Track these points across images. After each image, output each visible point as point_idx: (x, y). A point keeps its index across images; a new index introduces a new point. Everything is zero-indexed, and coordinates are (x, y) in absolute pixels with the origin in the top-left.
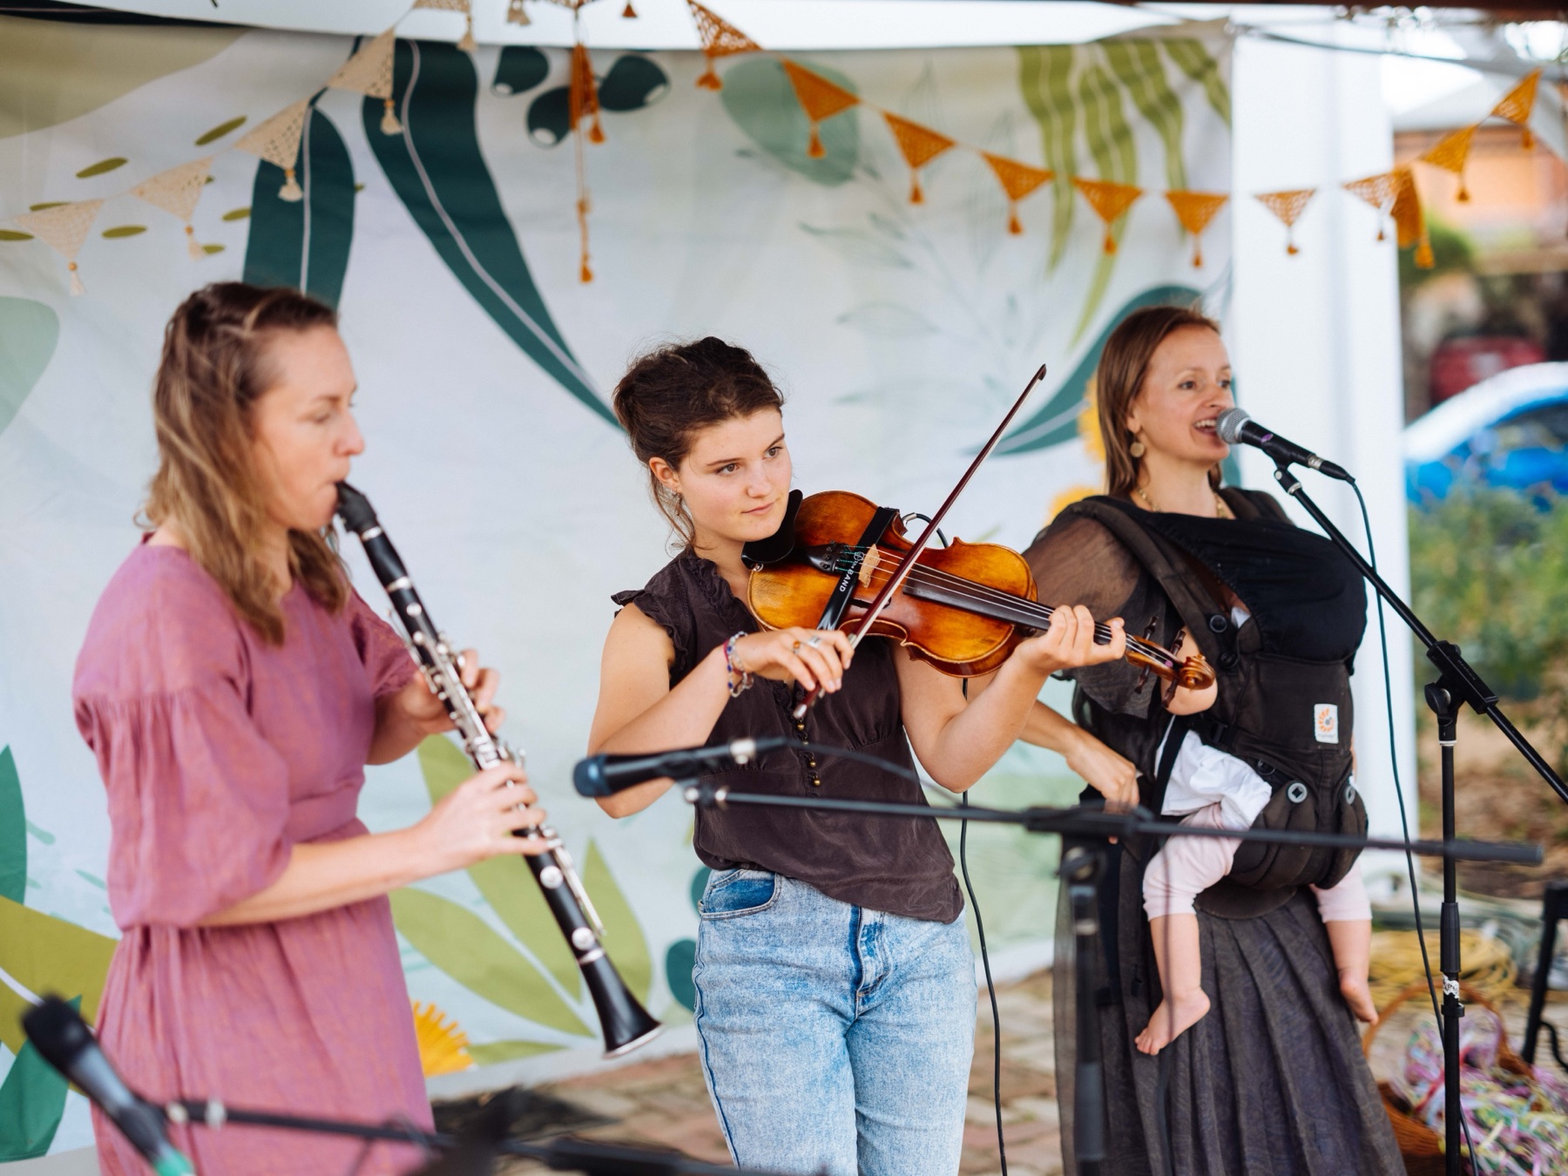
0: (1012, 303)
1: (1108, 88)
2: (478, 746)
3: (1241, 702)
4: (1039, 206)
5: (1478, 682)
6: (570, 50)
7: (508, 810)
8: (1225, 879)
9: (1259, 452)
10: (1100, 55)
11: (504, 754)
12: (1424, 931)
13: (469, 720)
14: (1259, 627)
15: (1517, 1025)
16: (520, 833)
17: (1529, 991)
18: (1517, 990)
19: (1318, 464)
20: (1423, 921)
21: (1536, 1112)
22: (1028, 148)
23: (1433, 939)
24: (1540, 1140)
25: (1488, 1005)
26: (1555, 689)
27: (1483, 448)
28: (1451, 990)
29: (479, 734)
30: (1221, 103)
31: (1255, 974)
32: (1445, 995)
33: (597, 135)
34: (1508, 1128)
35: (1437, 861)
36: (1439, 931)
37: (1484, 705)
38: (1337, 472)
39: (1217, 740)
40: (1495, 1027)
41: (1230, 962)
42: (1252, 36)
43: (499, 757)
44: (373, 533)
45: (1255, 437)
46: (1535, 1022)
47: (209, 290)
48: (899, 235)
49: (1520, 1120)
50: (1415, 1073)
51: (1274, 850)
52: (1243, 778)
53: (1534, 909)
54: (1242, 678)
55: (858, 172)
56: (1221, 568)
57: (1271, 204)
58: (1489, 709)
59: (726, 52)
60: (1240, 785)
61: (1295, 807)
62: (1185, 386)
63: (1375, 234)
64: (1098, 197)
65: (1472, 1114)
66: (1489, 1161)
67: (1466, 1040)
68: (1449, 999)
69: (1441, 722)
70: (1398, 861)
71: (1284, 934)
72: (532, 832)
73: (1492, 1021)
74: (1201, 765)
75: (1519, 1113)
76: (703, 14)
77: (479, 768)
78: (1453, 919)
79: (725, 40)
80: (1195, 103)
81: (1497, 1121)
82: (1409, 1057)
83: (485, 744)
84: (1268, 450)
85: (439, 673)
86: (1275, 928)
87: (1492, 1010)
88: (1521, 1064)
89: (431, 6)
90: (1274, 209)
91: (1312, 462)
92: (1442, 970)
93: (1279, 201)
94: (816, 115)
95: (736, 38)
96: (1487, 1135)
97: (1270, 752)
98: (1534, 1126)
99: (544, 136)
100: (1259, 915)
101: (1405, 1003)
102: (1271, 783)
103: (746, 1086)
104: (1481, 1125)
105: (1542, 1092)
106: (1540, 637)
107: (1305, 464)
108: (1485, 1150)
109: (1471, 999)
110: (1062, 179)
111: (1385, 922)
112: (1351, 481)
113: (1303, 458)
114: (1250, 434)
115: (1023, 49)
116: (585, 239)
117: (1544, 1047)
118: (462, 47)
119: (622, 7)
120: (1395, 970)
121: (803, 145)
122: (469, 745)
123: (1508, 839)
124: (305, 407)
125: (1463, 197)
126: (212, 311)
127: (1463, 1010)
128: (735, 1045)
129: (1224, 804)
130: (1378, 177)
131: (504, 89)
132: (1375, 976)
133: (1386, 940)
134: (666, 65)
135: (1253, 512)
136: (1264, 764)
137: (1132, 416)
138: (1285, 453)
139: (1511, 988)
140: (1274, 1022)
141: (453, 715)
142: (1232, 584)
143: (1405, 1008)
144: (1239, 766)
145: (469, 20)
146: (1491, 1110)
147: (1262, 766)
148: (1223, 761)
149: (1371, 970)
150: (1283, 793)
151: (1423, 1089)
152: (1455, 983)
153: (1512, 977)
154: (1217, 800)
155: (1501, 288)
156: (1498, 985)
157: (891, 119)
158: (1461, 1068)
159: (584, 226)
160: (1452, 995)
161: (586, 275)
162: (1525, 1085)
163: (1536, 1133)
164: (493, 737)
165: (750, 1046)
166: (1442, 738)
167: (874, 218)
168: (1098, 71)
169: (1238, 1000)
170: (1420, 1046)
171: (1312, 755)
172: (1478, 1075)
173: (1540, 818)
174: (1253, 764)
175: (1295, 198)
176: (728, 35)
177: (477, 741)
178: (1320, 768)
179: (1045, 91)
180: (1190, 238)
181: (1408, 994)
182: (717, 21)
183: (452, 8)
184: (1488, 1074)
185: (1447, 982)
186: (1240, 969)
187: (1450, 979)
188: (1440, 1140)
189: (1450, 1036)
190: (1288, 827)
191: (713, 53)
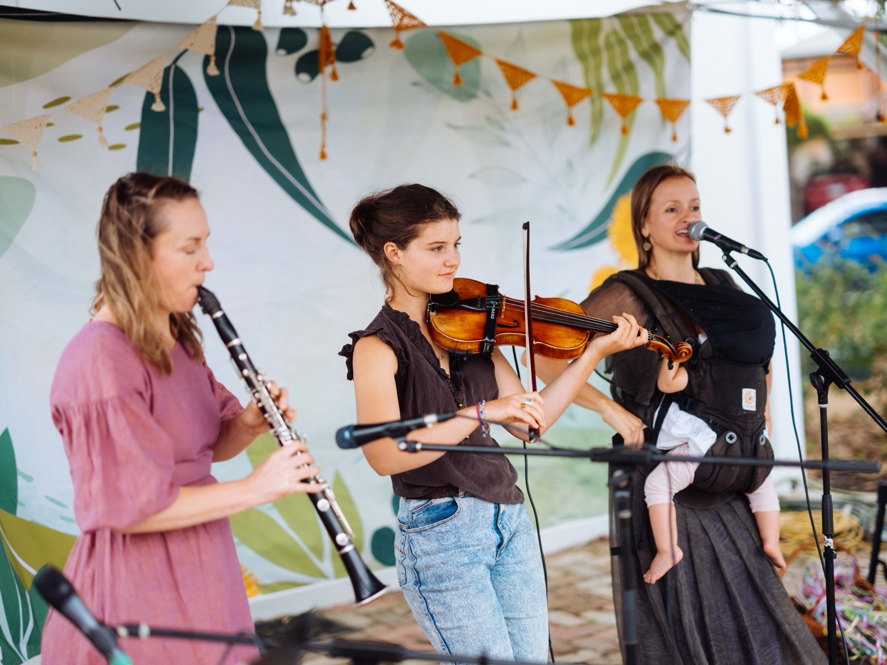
0: (570, 164)
1: (621, 42)
2: (281, 432)
3: (701, 386)
4: (583, 110)
5: (840, 371)
6: (319, 29)
7: (298, 468)
8: (690, 486)
9: (713, 245)
10: (617, 24)
11: (295, 437)
12: (812, 511)
13: (275, 418)
14: (712, 345)
15: (864, 562)
16: (305, 481)
17: (871, 543)
18: (864, 543)
19: (747, 251)
20: (811, 505)
21: (877, 611)
22: (576, 77)
23: (818, 516)
24: (880, 627)
25: (848, 552)
26: (882, 372)
27: (836, 237)
28: (829, 544)
29: (281, 426)
30: (685, 49)
31: (712, 539)
32: (825, 546)
33: (334, 76)
34: (861, 621)
35: (818, 472)
36: (821, 511)
37: (843, 384)
38: (757, 255)
39: (687, 407)
40: (853, 564)
41: (697, 531)
42: (701, 10)
43: (292, 439)
44: (218, 314)
45: (711, 237)
46: (875, 561)
47: (129, 176)
48: (503, 128)
49: (868, 616)
50: (808, 591)
51: (717, 469)
52: (701, 429)
53: (872, 497)
54: (702, 373)
55: (480, 94)
56: (693, 311)
57: (715, 104)
58: (846, 386)
59: (407, 28)
60: (698, 433)
61: (729, 446)
62: (670, 211)
63: (774, 120)
64: (617, 103)
65: (841, 613)
66: (851, 639)
67: (837, 571)
68: (827, 549)
69: (819, 394)
70: (797, 473)
71: (727, 517)
72: (312, 480)
73: (850, 560)
74: (678, 421)
75: (868, 612)
76: (393, 7)
77: (281, 444)
78: (829, 504)
79: (406, 21)
80: (670, 49)
81: (855, 616)
82: (804, 582)
83: (284, 431)
84: (718, 244)
85: (257, 392)
86: (721, 514)
87: (851, 555)
88: (867, 584)
89: (238, 4)
90: (717, 108)
91: (743, 250)
92: (823, 533)
93: (719, 103)
94: (458, 61)
95: (412, 20)
96: (850, 625)
97: (716, 415)
98: (876, 619)
99: (304, 77)
100: (712, 507)
101: (802, 552)
102: (716, 432)
103: (459, 620)
104: (846, 619)
105: (880, 599)
106: (871, 343)
107: (739, 251)
108: (849, 633)
109: (839, 548)
110: (595, 94)
111: (788, 506)
112: (766, 260)
113: (738, 248)
114: (708, 235)
115: (572, 21)
116: (324, 135)
117: (880, 574)
118: (256, 28)
119: (347, 4)
120: (795, 534)
121: (450, 79)
122: (275, 432)
123: (857, 459)
124: (181, 243)
125: (824, 97)
126: (130, 189)
127: (836, 555)
128: (449, 598)
129: (690, 444)
130: (775, 88)
131: (282, 52)
132: (783, 537)
133: (789, 517)
134: (372, 36)
135: (716, 281)
136: (713, 421)
137: (645, 228)
138: (728, 245)
139: (860, 542)
140: (724, 564)
141: (266, 416)
142: (698, 321)
143: (802, 555)
144: (700, 423)
145: (259, 13)
146: (851, 610)
147: (712, 422)
148: (691, 419)
149: (781, 534)
150: (723, 437)
151: (813, 600)
152: (831, 540)
153: (861, 536)
154: (686, 442)
155: (843, 146)
156: (853, 541)
157: (501, 63)
158: (835, 588)
159: (324, 128)
160: (829, 547)
161: (323, 156)
162: (870, 596)
163: (877, 623)
164: (289, 428)
165: (459, 597)
166: (820, 403)
167: (489, 119)
168: (615, 32)
169: (701, 553)
170: (811, 576)
171: (740, 417)
172: (844, 591)
173: (874, 446)
174: (707, 421)
175: (728, 101)
176: (408, 18)
177: (280, 429)
178: (745, 424)
179: (586, 46)
180: (669, 125)
181: (803, 547)
182: (401, 10)
183: (250, 6)
184: (849, 591)
185: (826, 539)
186: (703, 535)
187: (828, 538)
188: (824, 628)
189: (828, 570)
190: (726, 455)
191: (399, 28)
